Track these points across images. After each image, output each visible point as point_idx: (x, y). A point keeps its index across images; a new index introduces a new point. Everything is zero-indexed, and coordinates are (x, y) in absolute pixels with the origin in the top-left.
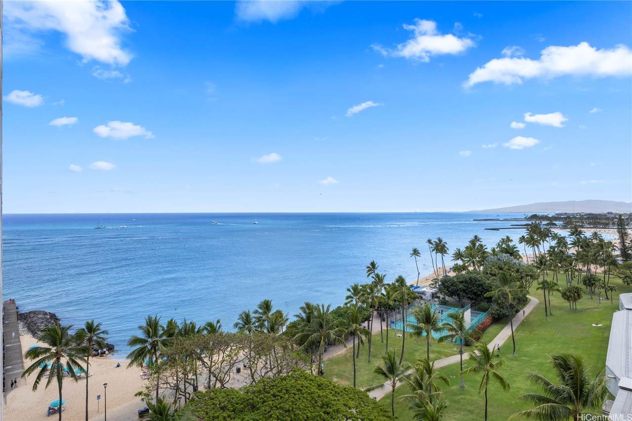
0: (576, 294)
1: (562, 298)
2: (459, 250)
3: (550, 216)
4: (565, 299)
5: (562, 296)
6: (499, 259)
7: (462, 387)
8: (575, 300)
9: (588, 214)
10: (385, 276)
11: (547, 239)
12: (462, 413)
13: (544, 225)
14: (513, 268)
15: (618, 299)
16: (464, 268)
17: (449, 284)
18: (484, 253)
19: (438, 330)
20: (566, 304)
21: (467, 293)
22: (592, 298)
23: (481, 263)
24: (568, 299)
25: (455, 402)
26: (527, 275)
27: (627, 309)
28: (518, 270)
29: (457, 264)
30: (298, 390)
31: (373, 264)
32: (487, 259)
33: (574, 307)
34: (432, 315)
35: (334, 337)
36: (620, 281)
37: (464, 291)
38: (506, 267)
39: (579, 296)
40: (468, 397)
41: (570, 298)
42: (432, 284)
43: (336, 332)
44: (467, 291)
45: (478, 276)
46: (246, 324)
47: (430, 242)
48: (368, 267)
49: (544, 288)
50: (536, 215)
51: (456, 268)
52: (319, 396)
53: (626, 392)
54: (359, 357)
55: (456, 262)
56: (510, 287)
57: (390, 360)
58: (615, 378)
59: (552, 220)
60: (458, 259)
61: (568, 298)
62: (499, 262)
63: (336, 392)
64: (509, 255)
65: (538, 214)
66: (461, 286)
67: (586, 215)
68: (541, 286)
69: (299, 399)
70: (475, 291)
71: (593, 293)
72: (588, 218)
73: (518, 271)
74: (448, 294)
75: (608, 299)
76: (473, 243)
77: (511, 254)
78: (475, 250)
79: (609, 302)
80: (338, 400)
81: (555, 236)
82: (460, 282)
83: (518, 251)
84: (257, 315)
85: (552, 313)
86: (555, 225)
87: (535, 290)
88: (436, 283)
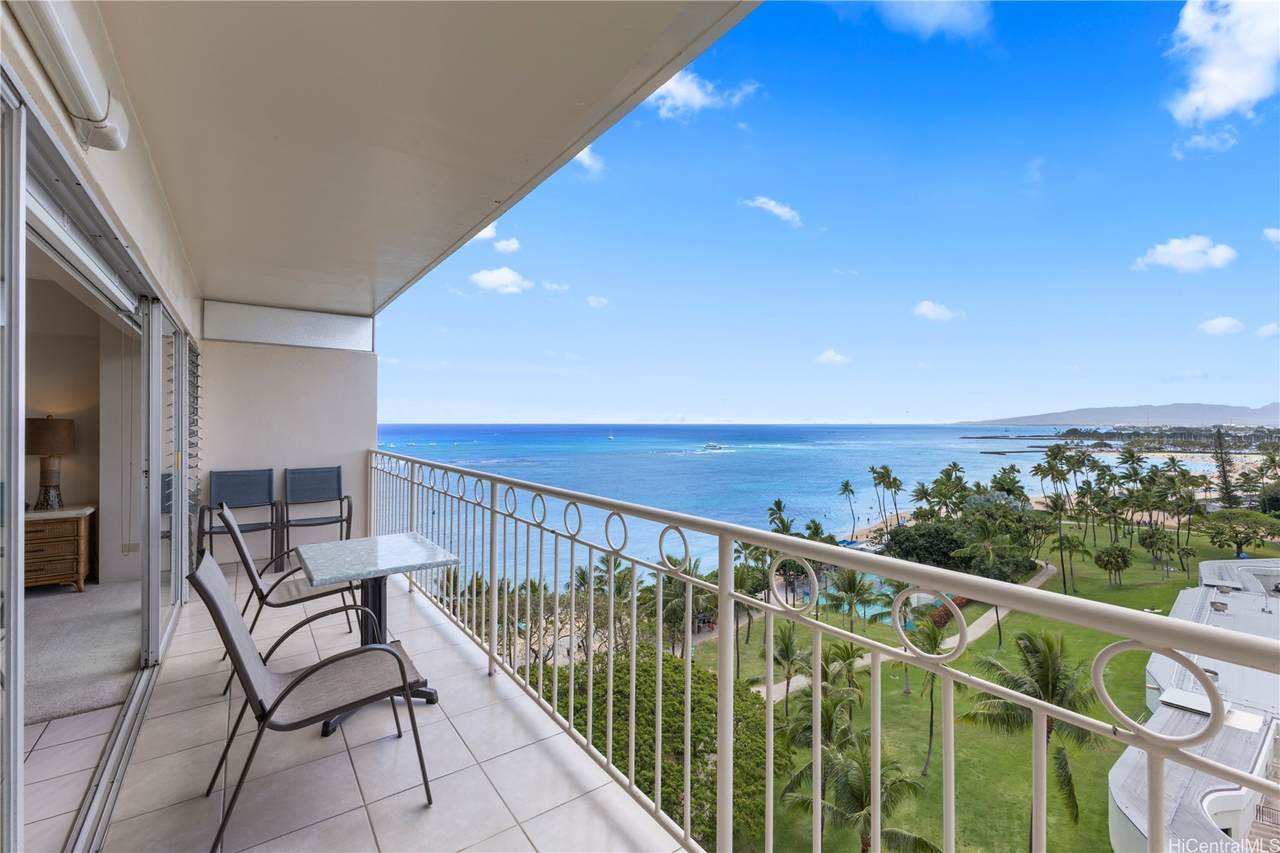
0: (1119, 559)
1: (1096, 566)
2: (923, 485)
3: (1102, 431)
4: (1101, 567)
5: (1096, 562)
6: (988, 500)
7: (907, 692)
8: (1119, 569)
9: (1174, 428)
10: (792, 521)
11: (1083, 469)
12: (901, 729)
13: (1088, 446)
14: (1011, 515)
15: (1197, 570)
16: (932, 513)
17: (902, 538)
18: (964, 489)
19: (866, 603)
20: (1104, 575)
21: (930, 553)
22: (1155, 569)
23: (958, 507)
24: (1105, 568)
25: (893, 712)
26: (1036, 527)
27: (1207, 585)
28: (1020, 518)
29: (921, 508)
30: (645, 671)
31: (778, 504)
32: (968, 499)
33: (1118, 582)
34: (858, 579)
35: (705, 604)
36: (1206, 540)
37: (926, 549)
38: (1000, 513)
39: (1126, 564)
40: (915, 707)
41: (1109, 566)
42: (875, 538)
43: (707, 598)
44: (931, 550)
45: (950, 527)
46: (582, 584)
47: (873, 470)
48: (771, 509)
49: (1061, 548)
50: (1076, 430)
51: (919, 515)
52: (674, 681)
53: (1170, 711)
54: (750, 641)
55: (918, 505)
56: (994, 543)
57: (783, 640)
58: (1158, 689)
59: (1102, 439)
60: (921, 499)
61: (1106, 565)
62: (987, 504)
63: (699, 679)
64: (1005, 493)
65: (1079, 428)
66: (921, 541)
67: (1171, 430)
68: (1057, 544)
69: (646, 682)
70: (945, 550)
71: (1157, 560)
72: (1174, 435)
73: (1019, 520)
74: (901, 554)
75: (1184, 570)
76: (947, 473)
77: (1009, 492)
78: (950, 484)
79: (1185, 574)
80: (702, 689)
81: (1094, 465)
82: (920, 536)
83: (1022, 488)
84: (597, 574)
85: (1077, 589)
86: (1110, 446)
87: (1048, 551)
88: (881, 535)
